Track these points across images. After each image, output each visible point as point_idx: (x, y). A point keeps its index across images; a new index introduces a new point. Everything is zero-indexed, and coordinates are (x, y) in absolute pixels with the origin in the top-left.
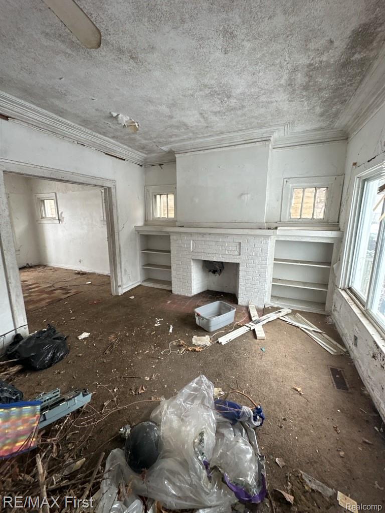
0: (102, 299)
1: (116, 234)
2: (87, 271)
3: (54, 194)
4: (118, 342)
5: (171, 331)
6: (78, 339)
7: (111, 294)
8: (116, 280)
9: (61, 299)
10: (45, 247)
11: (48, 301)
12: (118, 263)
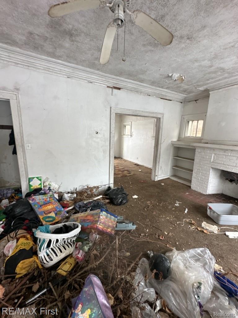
0: (146, 181)
1: (159, 145)
2: (140, 164)
3: (130, 123)
4: (152, 206)
5: (186, 212)
6: (132, 197)
7: (151, 179)
8: (155, 172)
9: (126, 176)
10: (123, 149)
11: (121, 175)
12: (157, 162)
